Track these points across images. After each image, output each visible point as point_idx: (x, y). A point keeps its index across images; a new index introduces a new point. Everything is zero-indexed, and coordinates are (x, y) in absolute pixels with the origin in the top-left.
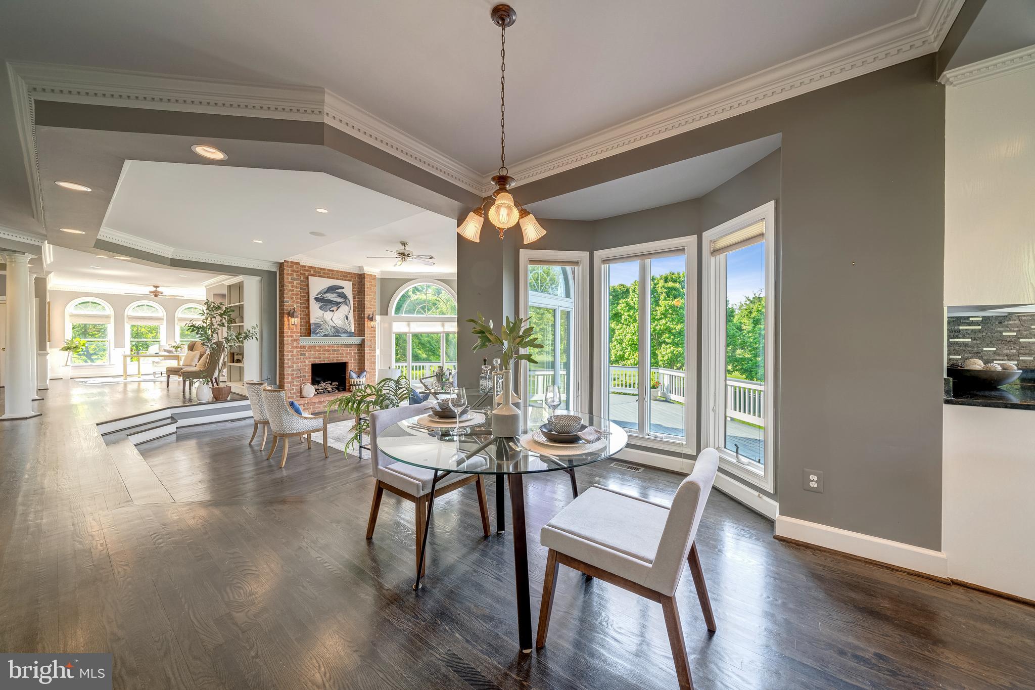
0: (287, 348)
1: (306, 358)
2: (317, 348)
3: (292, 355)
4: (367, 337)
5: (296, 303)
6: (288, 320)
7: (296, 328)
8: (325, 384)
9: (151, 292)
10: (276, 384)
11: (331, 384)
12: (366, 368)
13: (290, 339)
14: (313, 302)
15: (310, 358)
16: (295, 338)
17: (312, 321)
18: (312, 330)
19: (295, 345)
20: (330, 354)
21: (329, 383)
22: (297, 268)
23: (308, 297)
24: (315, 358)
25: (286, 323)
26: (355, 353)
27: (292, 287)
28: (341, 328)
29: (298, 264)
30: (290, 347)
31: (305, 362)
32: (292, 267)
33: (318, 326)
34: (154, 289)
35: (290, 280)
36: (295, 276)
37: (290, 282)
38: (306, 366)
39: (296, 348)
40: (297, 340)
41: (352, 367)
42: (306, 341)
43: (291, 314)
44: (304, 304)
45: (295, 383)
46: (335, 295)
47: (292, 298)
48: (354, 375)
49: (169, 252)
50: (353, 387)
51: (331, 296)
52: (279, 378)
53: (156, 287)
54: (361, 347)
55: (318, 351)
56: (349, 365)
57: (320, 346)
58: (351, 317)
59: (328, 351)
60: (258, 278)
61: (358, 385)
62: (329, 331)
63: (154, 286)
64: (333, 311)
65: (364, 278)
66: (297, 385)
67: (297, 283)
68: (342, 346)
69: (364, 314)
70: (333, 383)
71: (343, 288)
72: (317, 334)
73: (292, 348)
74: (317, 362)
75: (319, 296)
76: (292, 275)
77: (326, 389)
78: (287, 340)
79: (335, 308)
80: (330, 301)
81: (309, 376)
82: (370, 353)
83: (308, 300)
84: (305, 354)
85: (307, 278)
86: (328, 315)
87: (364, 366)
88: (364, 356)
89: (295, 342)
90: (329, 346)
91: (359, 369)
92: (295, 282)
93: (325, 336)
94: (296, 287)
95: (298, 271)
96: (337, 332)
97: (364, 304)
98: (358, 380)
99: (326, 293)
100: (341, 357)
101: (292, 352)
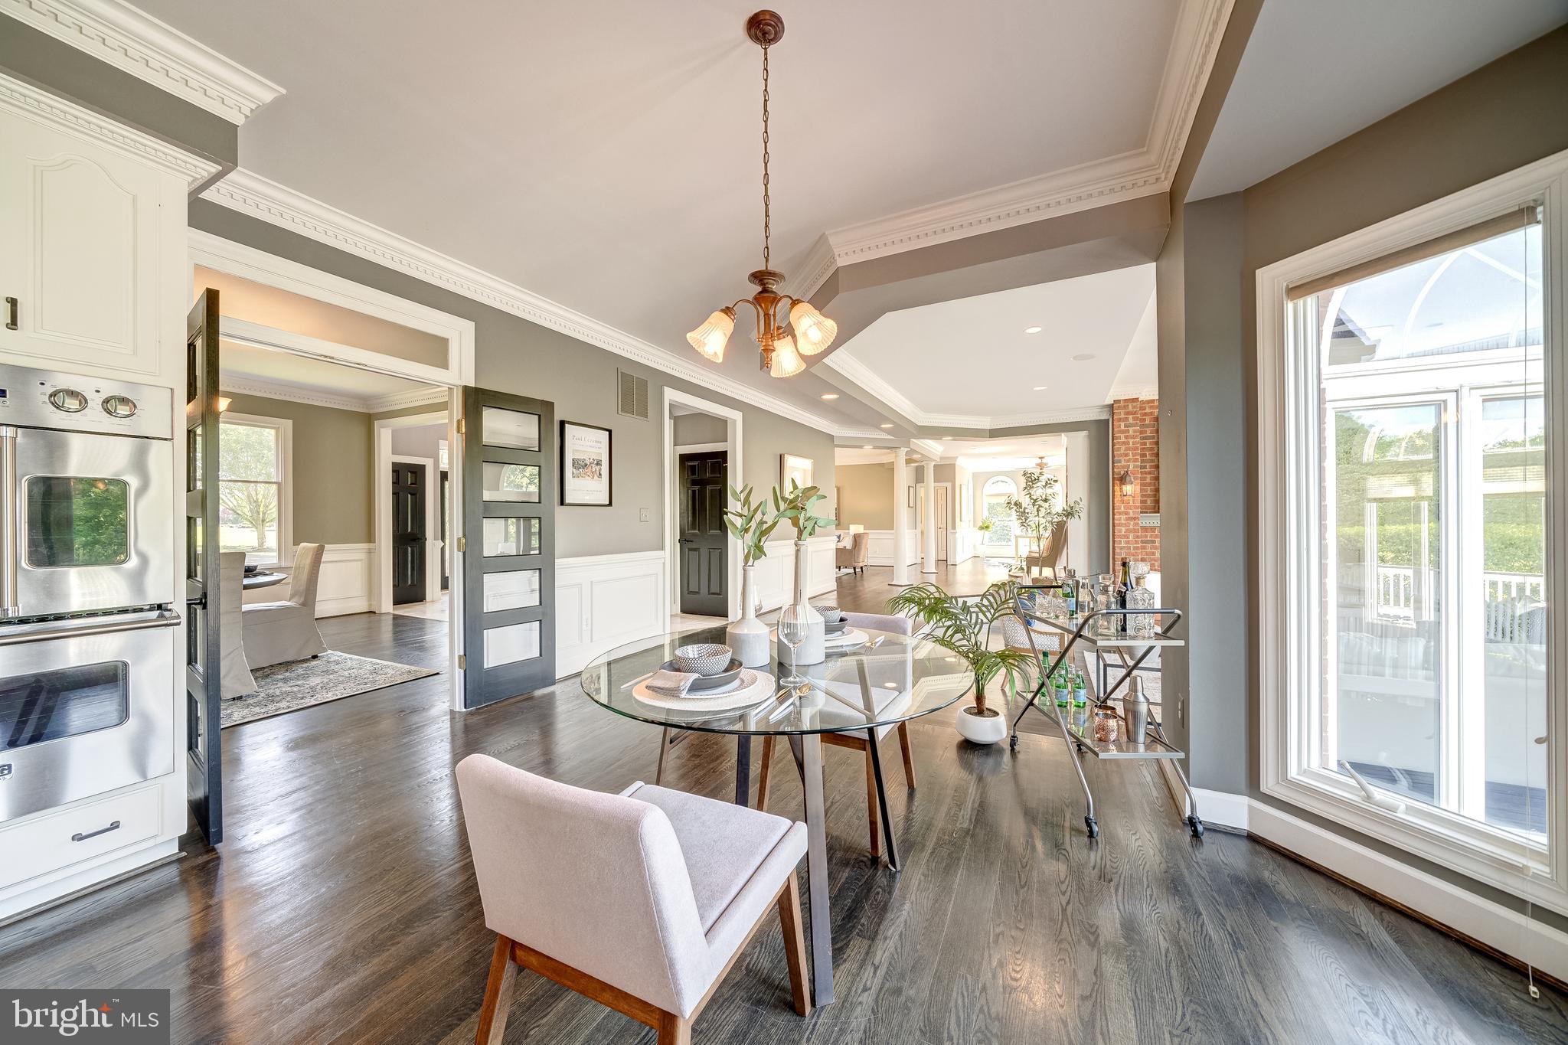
3: (1127, 542)
5: (1133, 462)
6: (1121, 489)
7: (1133, 501)
9: (1037, 465)
13: (1123, 517)
16: (1131, 515)
19: (1131, 527)
22: (1134, 407)
25: (1118, 493)
27: (1127, 437)
29: (1136, 400)
30: (1123, 529)
31: (1154, 554)
32: (1125, 408)
34: (1039, 461)
35: (1122, 427)
36: (1131, 421)
37: (1123, 432)
38: (1155, 561)
39: (1135, 531)
40: (1135, 518)
43: (1123, 480)
44: (1152, 461)
47: (1127, 455)
49: (986, 423)
53: (1041, 458)
60: (1084, 433)
63: (1040, 458)
67: (1135, 431)
73: (1127, 531)
76: (1127, 420)
78: (1120, 519)
89: (1132, 523)
92: (1131, 429)
94: (1134, 437)
95: (1135, 412)
101: (1128, 538)
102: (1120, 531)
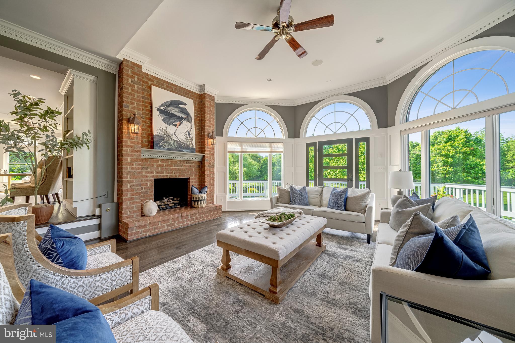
0: (127, 159)
1: (148, 173)
2: (160, 163)
3: (132, 168)
4: (207, 154)
5: (137, 110)
6: (128, 128)
7: (137, 138)
8: (167, 199)
10: (113, 201)
11: (173, 200)
12: (206, 184)
13: (129, 149)
14: (155, 113)
15: (152, 173)
16: (135, 148)
17: (155, 133)
18: (155, 143)
19: (135, 157)
20: (172, 169)
21: (171, 199)
22: (138, 72)
23: (151, 108)
24: (158, 173)
25: (125, 130)
26: (196, 170)
27: (133, 90)
28: (183, 143)
29: (140, 67)
30: (129, 158)
31: (147, 177)
32: (132, 68)
33: (161, 138)
35: (130, 82)
36: (136, 79)
37: (130, 85)
38: (148, 181)
39: (137, 160)
40: (138, 151)
41: (194, 183)
42: (147, 154)
43: (130, 121)
44: (147, 114)
45: (135, 200)
46: (177, 110)
47: (133, 103)
48: (196, 191)
50: (195, 203)
51: (174, 111)
52: (117, 195)
54: (202, 164)
55: (161, 165)
56: (191, 181)
57: (162, 160)
58: (193, 133)
59: (171, 166)
60: (92, 78)
61: (200, 201)
62: (173, 145)
64: (176, 125)
65: (205, 98)
66: (137, 203)
68: (184, 161)
69: (204, 132)
70: (175, 199)
71: (185, 104)
72: (160, 147)
73: (132, 160)
74: (160, 177)
75: (162, 108)
76: (133, 77)
77: (168, 205)
78: (126, 150)
79: (177, 123)
80: (173, 115)
81: (151, 192)
82: (210, 170)
83: (151, 111)
84: (147, 169)
85: (150, 88)
86: (171, 129)
87: (204, 182)
88: (204, 173)
89: (136, 154)
90: (172, 161)
91: (199, 185)
92: (136, 86)
93: (168, 149)
94: (138, 93)
95: (139, 75)
96: (180, 147)
97: (205, 122)
98: (200, 196)
99: (169, 106)
100: (184, 173)
101: (132, 165)
102: (127, 160)
